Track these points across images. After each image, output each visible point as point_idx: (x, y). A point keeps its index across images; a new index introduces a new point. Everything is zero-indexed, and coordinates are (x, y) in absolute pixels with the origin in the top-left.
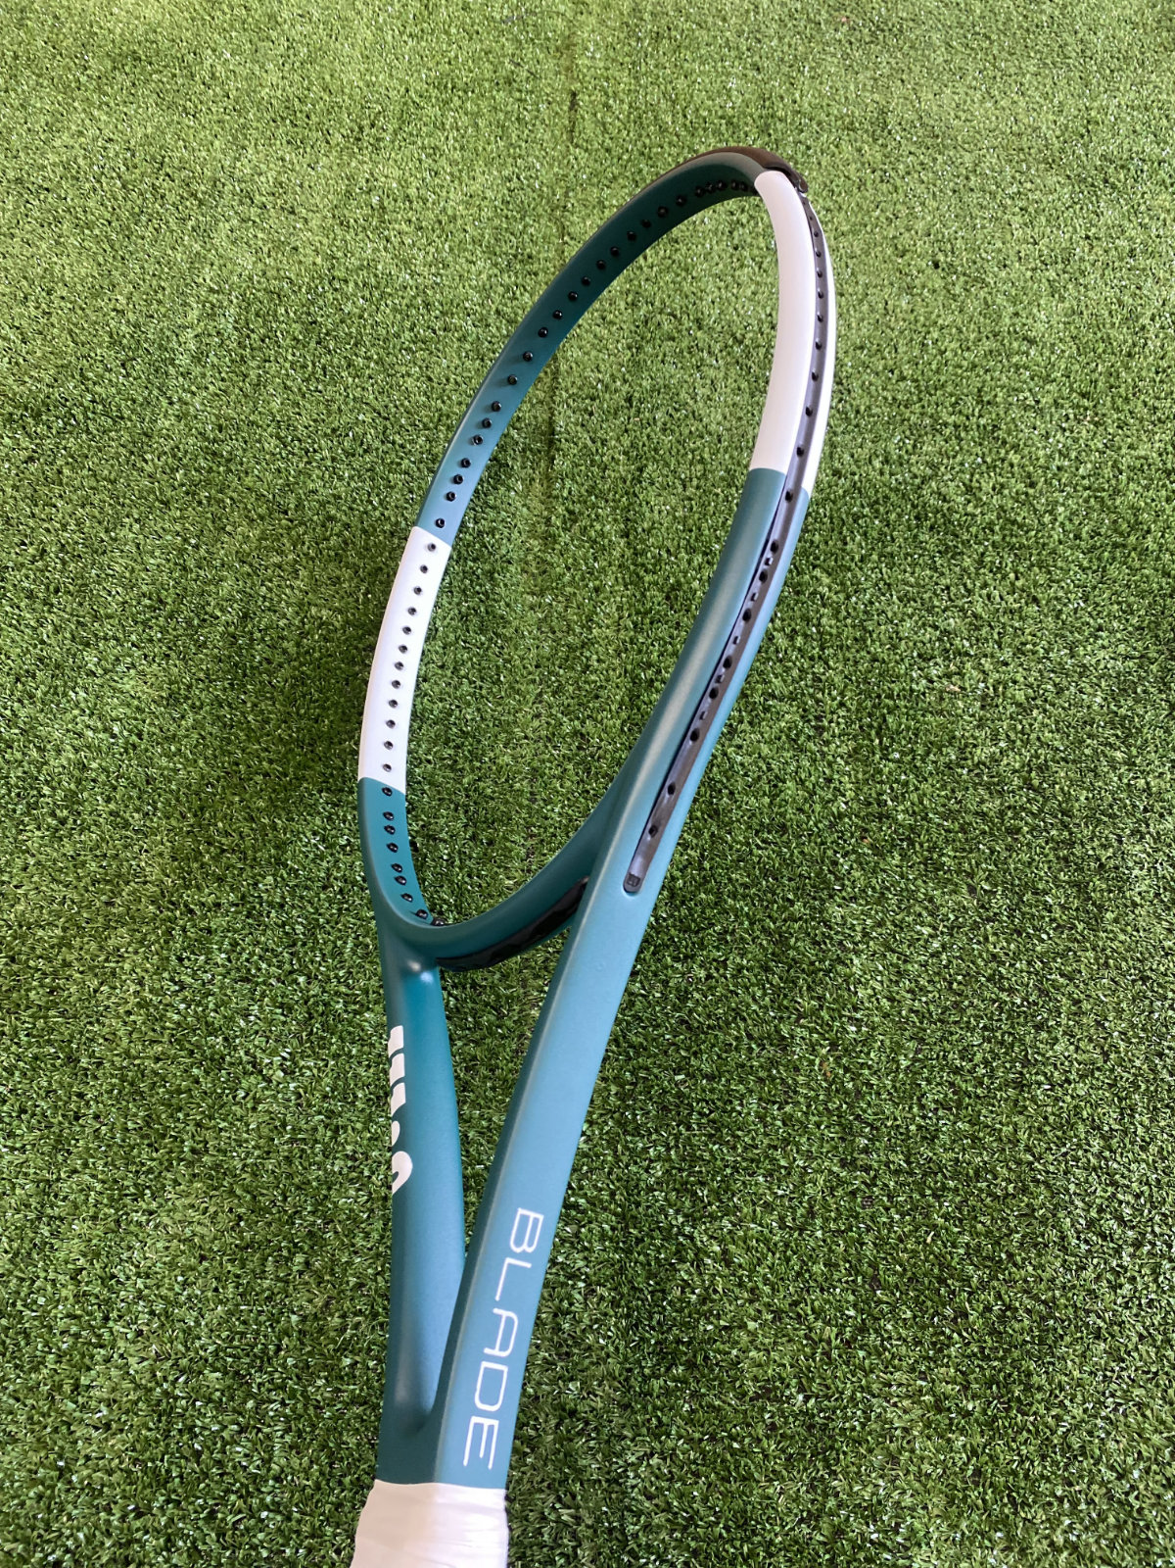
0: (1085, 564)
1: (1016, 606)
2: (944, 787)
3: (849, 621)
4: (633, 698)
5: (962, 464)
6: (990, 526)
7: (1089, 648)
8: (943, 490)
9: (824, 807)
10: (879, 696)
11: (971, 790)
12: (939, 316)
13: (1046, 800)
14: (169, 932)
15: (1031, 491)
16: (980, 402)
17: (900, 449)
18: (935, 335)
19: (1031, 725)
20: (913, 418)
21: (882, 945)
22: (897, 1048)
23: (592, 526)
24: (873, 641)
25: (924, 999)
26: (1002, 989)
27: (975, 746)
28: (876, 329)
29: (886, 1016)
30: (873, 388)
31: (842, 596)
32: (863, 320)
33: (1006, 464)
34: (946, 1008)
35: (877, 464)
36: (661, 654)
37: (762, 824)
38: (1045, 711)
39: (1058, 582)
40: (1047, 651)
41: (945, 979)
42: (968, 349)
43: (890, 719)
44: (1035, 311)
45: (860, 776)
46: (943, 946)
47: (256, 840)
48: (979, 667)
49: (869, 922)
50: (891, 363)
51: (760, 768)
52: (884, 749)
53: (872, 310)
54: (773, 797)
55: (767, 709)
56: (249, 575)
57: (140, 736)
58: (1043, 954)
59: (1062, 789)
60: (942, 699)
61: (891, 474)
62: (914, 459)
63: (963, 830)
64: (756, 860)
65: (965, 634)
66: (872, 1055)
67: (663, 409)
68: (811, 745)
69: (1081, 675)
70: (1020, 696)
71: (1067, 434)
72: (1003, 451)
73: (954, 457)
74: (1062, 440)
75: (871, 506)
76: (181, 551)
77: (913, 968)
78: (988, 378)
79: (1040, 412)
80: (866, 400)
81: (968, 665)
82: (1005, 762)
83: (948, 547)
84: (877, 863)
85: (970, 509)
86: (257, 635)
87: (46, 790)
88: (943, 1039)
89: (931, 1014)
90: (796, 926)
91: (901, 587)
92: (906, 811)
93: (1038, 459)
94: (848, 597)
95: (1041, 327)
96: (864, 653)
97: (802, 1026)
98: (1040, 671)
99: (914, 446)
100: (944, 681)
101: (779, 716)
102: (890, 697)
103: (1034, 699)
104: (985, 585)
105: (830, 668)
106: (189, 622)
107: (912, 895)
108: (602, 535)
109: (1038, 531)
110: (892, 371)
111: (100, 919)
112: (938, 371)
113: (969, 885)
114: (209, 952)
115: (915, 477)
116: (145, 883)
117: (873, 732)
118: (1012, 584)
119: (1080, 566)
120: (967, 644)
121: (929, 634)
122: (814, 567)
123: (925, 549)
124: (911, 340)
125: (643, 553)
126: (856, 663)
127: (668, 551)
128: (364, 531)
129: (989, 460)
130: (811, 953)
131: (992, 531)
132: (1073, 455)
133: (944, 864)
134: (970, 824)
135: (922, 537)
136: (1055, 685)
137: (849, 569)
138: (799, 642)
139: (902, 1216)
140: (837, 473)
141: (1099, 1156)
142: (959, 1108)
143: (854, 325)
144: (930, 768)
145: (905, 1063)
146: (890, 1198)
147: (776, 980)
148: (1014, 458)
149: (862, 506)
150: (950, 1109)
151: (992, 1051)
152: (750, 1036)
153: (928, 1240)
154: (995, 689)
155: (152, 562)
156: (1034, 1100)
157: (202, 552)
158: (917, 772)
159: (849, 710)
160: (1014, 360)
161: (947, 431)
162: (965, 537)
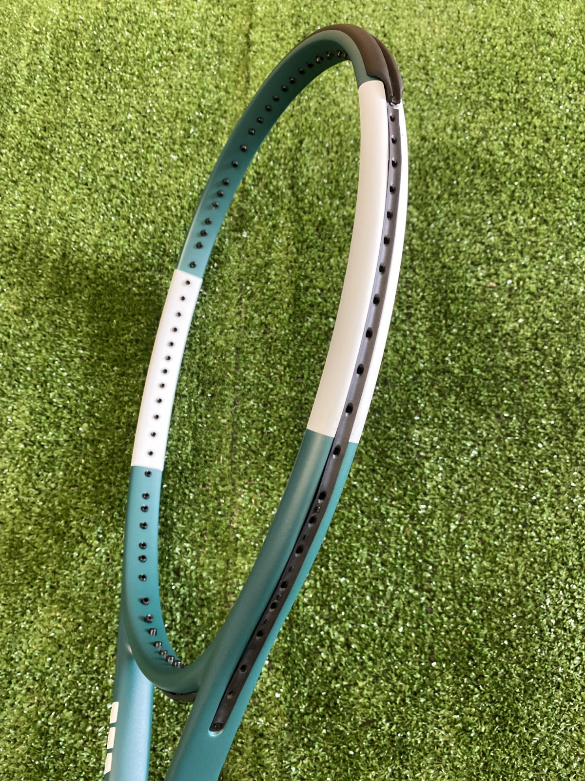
0: (579, 195)
1: (533, 226)
2: (484, 350)
3: (429, 241)
4: (296, 299)
5: (503, 128)
6: (519, 172)
7: (578, 253)
8: (491, 148)
9: (410, 367)
10: (446, 292)
11: (500, 352)
12: (493, 20)
13: (546, 356)
15: (546, 145)
16: (517, 82)
17: (464, 119)
18: (490, 34)
19: (539, 307)
20: (473, 97)
21: (442, 453)
22: (449, 519)
23: (271, 183)
24: (443, 254)
25: (466, 488)
26: (513, 480)
27: (504, 322)
28: (451, 33)
29: (443, 498)
30: (448, 76)
31: (425, 224)
32: (443, 26)
33: (531, 127)
34: (479, 493)
35: (449, 130)
36: (313, 270)
38: (548, 297)
39: (560, 208)
40: (552, 256)
41: (479, 474)
42: (511, 43)
43: (452, 307)
44: (556, 12)
45: (433, 345)
46: (479, 453)
48: (508, 269)
50: (460, 57)
52: (448, 326)
53: (450, 18)
58: (540, 456)
59: (556, 350)
60: (485, 291)
61: (458, 138)
62: (473, 125)
63: (493, 378)
65: (500, 247)
66: (434, 523)
67: (315, 100)
69: (572, 272)
70: (533, 288)
71: (572, 102)
72: (530, 117)
73: (498, 123)
74: (569, 106)
75: (445, 161)
76: (26, 213)
77: (460, 468)
78: (523, 64)
79: (556, 87)
80: (444, 85)
81: (502, 268)
82: (522, 332)
83: (492, 187)
84: (441, 401)
85: (507, 160)
86: (71, 267)
88: (476, 512)
89: (469, 496)
90: (392, 443)
92: (459, 368)
93: (552, 122)
94: (429, 225)
95: (559, 24)
96: (437, 263)
98: (546, 270)
99: (473, 117)
100: (487, 279)
102: (452, 292)
103: (542, 289)
104: (514, 213)
105: (417, 274)
106: (32, 261)
108: (278, 189)
109: (550, 173)
110: (460, 63)
112: (490, 62)
113: (496, 414)
115: (473, 139)
117: (442, 316)
118: (532, 211)
119: (575, 197)
120: (501, 254)
121: (479, 247)
123: (477, 189)
124: (474, 39)
125: (302, 200)
126: (433, 270)
127: (318, 198)
128: (133, 194)
129: (520, 124)
131: (520, 174)
132: (576, 117)
133: (481, 401)
134: (498, 374)
135: (476, 181)
136: (555, 279)
137: (430, 205)
139: (449, 617)
140: (424, 139)
141: (565, 582)
142: (484, 553)
143: (437, 30)
144: (476, 339)
145: (453, 527)
146: (442, 606)
147: (378, 477)
148: (537, 122)
149: (439, 161)
150: (479, 553)
151: (505, 518)
152: (363, 512)
153: (463, 633)
154: (518, 283)
155: (9, 222)
156: (529, 547)
157: (38, 214)
158: (467, 340)
159: (427, 302)
160: (541, 49)
161: (495, 105)
162: (503, 179)
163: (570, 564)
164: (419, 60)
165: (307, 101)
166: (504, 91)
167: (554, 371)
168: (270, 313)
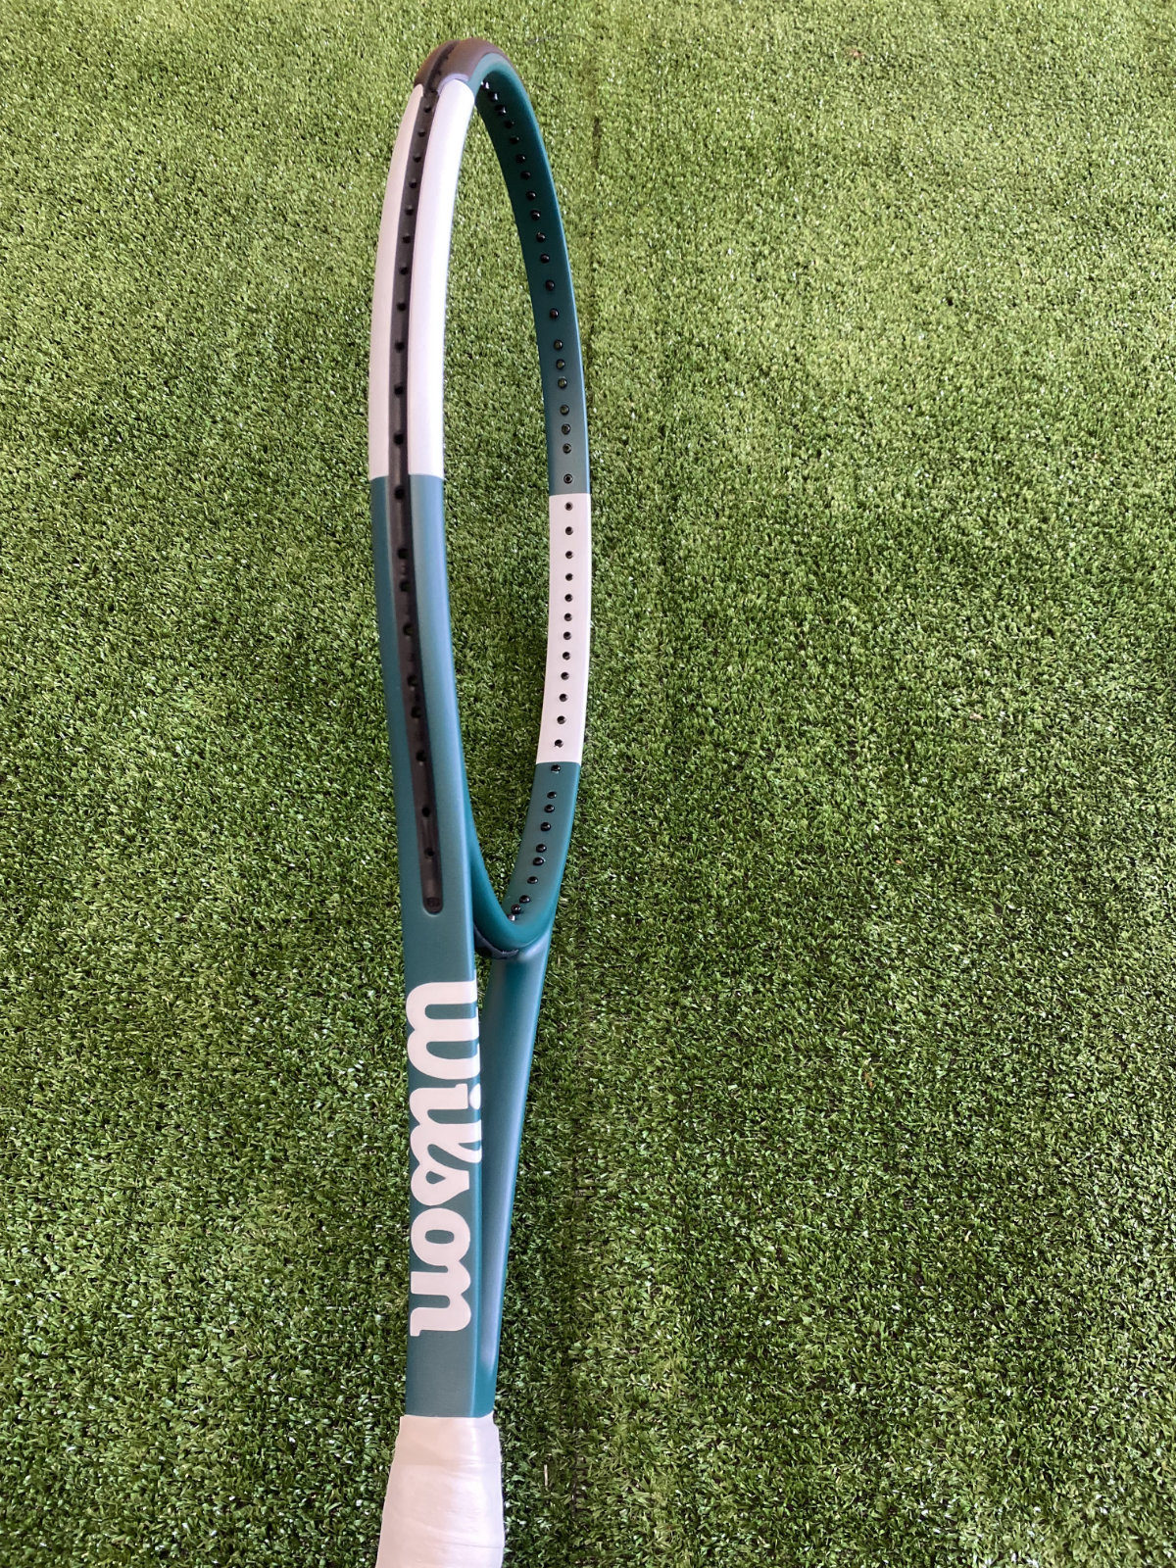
0: (1096, 597)
1: (1033, 637)
2: (969, 812)
3: (877, 650)
4: (676, 721)
5: (979, 498)
6: (1007, 560)
7: (1101, 679)
8: (962, 524)
9: (859, 830)
10: (907, 723)
11: (995, 815)
12: (954, 352)
13: (1065, 824)
14: (241, 948)
15: (1044, 526)
16: (994, 438)
17: (921, 483)
18: (951, 372)
19: (1049, 752)
20: (932, 453)
21: (916, 961)
22: (933, 1059)
23: (630, 553)
24: (900, 670)
25: (957, 1013)
26: (1029, 1004)
27: (997, 772)
28: (894, 364)
29: (922, 1028)
30: (893, 423)
31: (870, 625)
32: (882, 354)
33: (1020, 500)
34: (978, 1021)
35: (899, 497)
36: (701, 680)
37: (801, 846)
38: (1062, 739)
39: (1071, 615)
40: (1062, 682)
41: (975, 994)
42: (982, 386)
43: (918, 745)
44: (1044, 349)
45: (892, 799)
46: (973, 962)
47: (322, 859)
48: (999, 696)
49: (904, 939)
50: (909, 398)
51: (798, 791)
52: (913, 773)
53: (891, 345)
54: (811, 820)
55: (802, 734)
56: (301, 596)
57: (201, 754)
58: (1066, 970)
59: (1079, 814)
60: (966, 726)
61: (913, 508)
62: (934, 492)
63: (988, 852)
64: (797, 879)
65: (986, 664)
66: (911, 1066)
67: (694, 440)
68: (845, 770)
69: (1094, 705)
70: (1038, 724)
71: (1076, 471)
72: (1017, 487)
73: (972, 491)
74: (1072, 477)
75: (895, 539)
76: (233, 571)
77: (946, 983)
78: (1002, 415)
79: (1051, 449)
80: (887, 434)
81: (990, 694)
82: (1026, 787)
83: (968, 579)
84: (910, 883)
85: (988, 543)
86: (312, 656)
87: (113, 809)
88: (975, 1050)
89: (963, 1027)
90: (837, 943)
91: (924, 618)
92: (935, 834)
93: (1049, 495)
94: (875, 627)
95: (1051, 367)
96: (892, 681)
97: (845, 1039)
98: (1056, 700)
99: (934, 480)
100: (967, 709)
101: (815, 741)
102: (917, 724)
103: (1051, 727)
104: (1003, 617)
105: (860, 695)
106: (244, 642)
107: (943, 914)
108: (639, 562)
109: (1052, 566)
110: (911, 406)
111: (174, 935)
112: (954, 408)
113: (995, 904)
114: (281, 967)
115: (936, 510)
116: (216, 899)
117: (903, 758)
118: (1029, 616)
119: (1092, 600)
120: (988, 673)
121: (953, 663)
122: (843, 596)
123: (946, 581)
124: (929, 376)
125: (680, 580)
126: (885, 691)
127: (704, 579)
129: (1004, 495)
130: (852, 969)
131: (1009, 564)
132: (1083, 491)
133: (972, 885)
134: (995, 846)
135: (943, 570)
136: (1070, 714)
137: (876, 599)
138: (831, 668)
139: (942, 1216)
140: (862, 505)
141: (1120, 1159)
142: (991, 1115)
143: (874, 359)
144: (957, 792)
145: (940, 1073)
146: (930, 1199)
147: (819, 994)
148: (1028, 494)
149: (887, 538)
150: (983, 1116)
151: (1020, 1062)
152: (796, 1048)
153: (967, 1239)
154: (1015, 718)
155: (205, 581)
156: (1059, 1107)
157: (254, 573)
158: (945, 796)
159: (879, 736)
160: (1026, 397)
161: (964, 466)
162: (984, 569)
163: (1126, 1133)
164: (848, 396)
165: (683, 441)
166: (976, 448)
167: (1079, 844)
168: (634, 740)
